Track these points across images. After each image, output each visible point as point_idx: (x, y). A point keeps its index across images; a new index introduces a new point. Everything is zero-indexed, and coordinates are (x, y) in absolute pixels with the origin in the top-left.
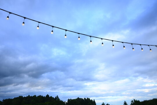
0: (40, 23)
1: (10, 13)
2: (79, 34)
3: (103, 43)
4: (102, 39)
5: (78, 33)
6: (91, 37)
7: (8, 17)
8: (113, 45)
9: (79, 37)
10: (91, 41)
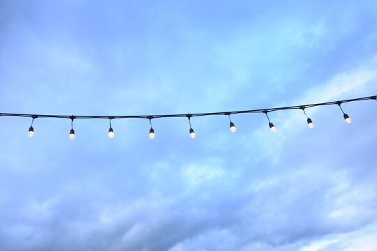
0: (113, 117)
1: (35, 117)
2: (228, 113)
3: (309, 121)
4: (302, 108)
5: (226, 114)
6: (266, 111)
7: (31, 129)
8: (346, 116)
9: (232, 125)
10: (271, 125)
